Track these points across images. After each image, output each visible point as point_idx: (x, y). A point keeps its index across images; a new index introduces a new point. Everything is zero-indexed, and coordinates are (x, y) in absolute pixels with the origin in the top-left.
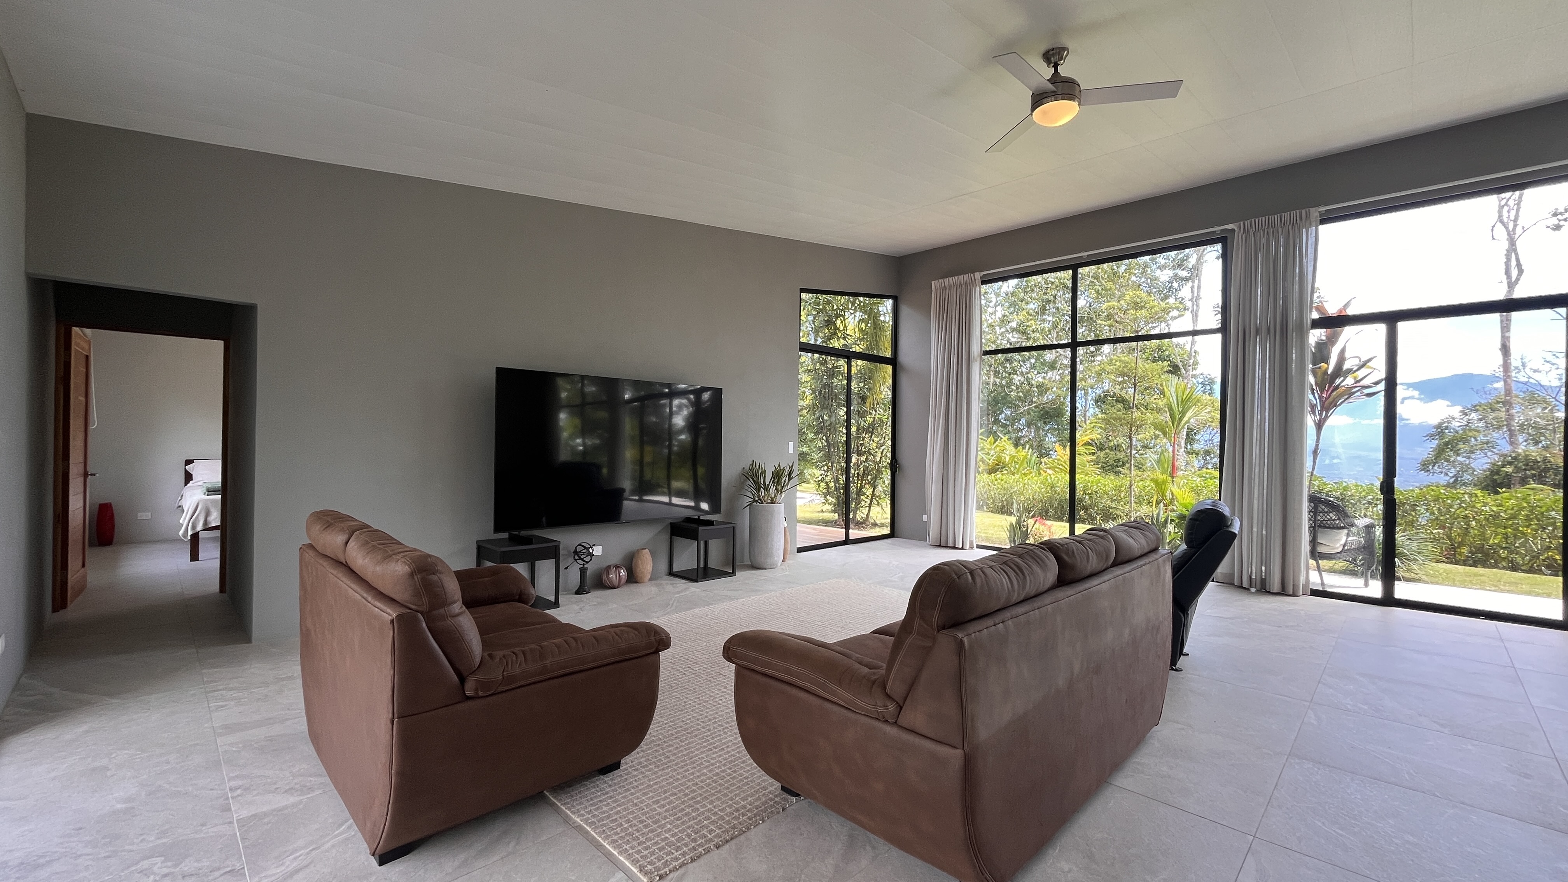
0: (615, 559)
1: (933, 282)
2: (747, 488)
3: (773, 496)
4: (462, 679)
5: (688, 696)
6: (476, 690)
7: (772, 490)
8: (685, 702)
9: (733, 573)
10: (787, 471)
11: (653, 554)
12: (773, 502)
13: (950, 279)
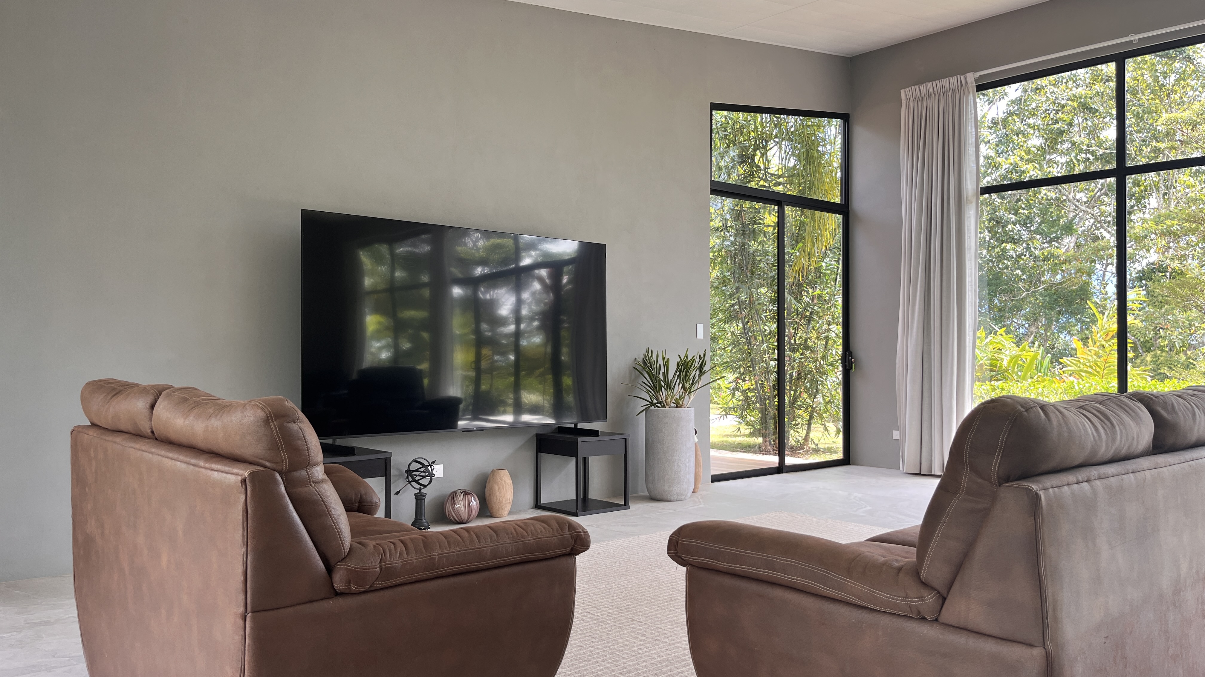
0: (463, 482)
1: (902, 91)
2: (639, 386)
3: (678, 397)
4: (330, 569)
5: (592, 644)
6: (349, 582)
7: (678, 389)
8: (591, 651)
9: (625, 504)
10: (697, 363)
11: (514, 477)
12: (678, 406)
13: (929, 85)
